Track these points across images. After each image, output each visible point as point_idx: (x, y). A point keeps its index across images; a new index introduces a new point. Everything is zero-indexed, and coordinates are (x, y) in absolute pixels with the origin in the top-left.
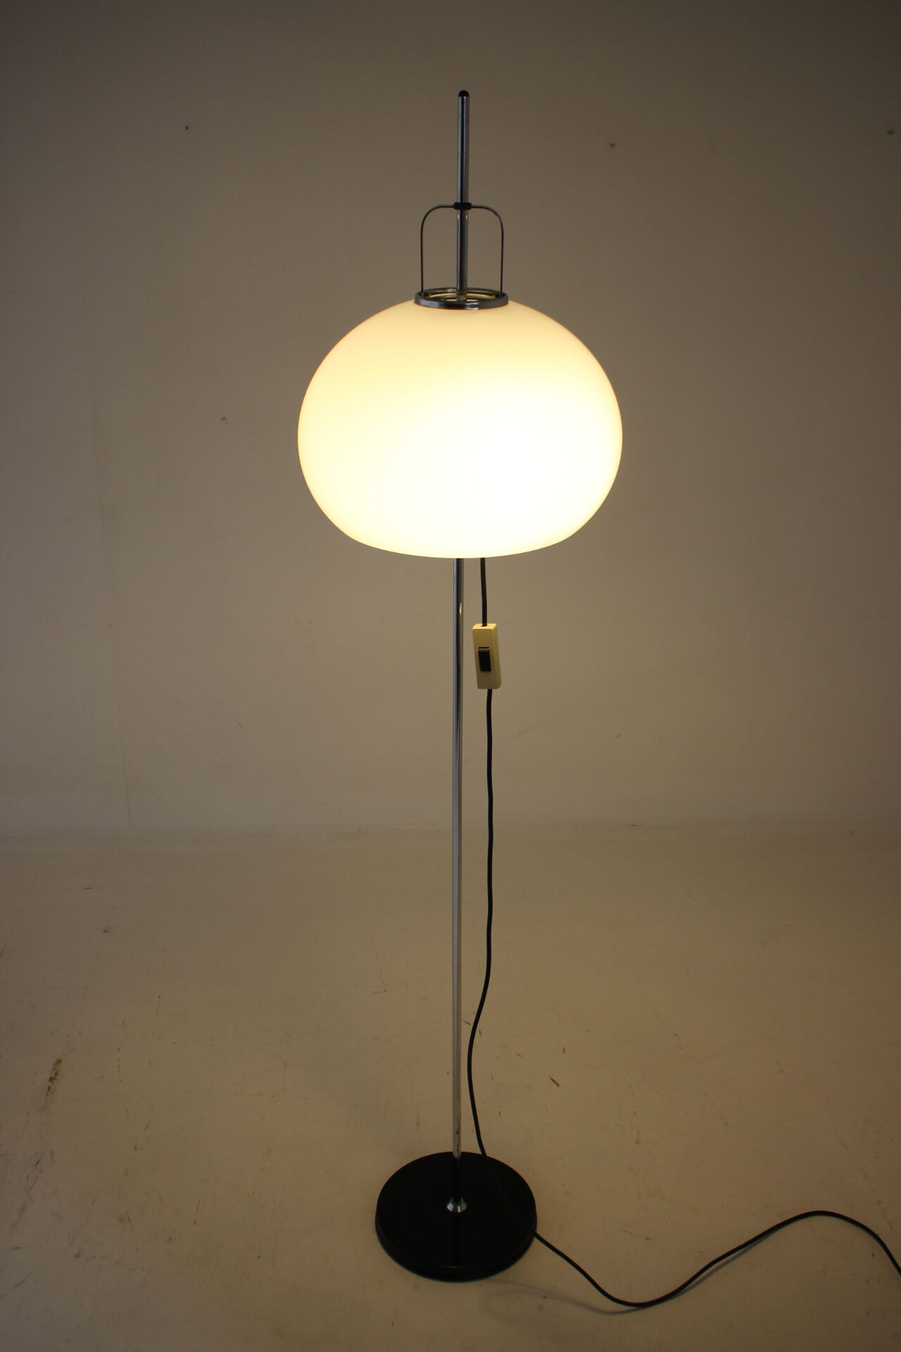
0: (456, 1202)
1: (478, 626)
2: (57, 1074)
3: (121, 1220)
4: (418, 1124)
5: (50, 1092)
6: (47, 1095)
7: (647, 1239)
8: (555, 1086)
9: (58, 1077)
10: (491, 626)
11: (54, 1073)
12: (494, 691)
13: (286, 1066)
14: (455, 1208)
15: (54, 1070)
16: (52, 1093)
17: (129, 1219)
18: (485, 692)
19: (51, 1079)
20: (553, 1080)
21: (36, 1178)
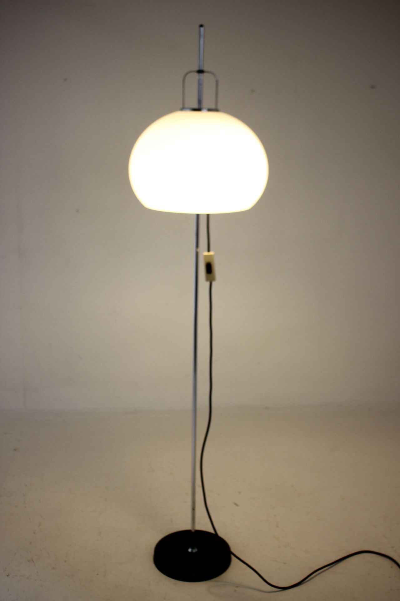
0: (193, 548)
1: (206, 253)
3: (29, 561)
8: (236, 506)
10: (211, 253)
12: (213, 282)
14: (192, 551)
17: (33, 561)
18: (209, 283)
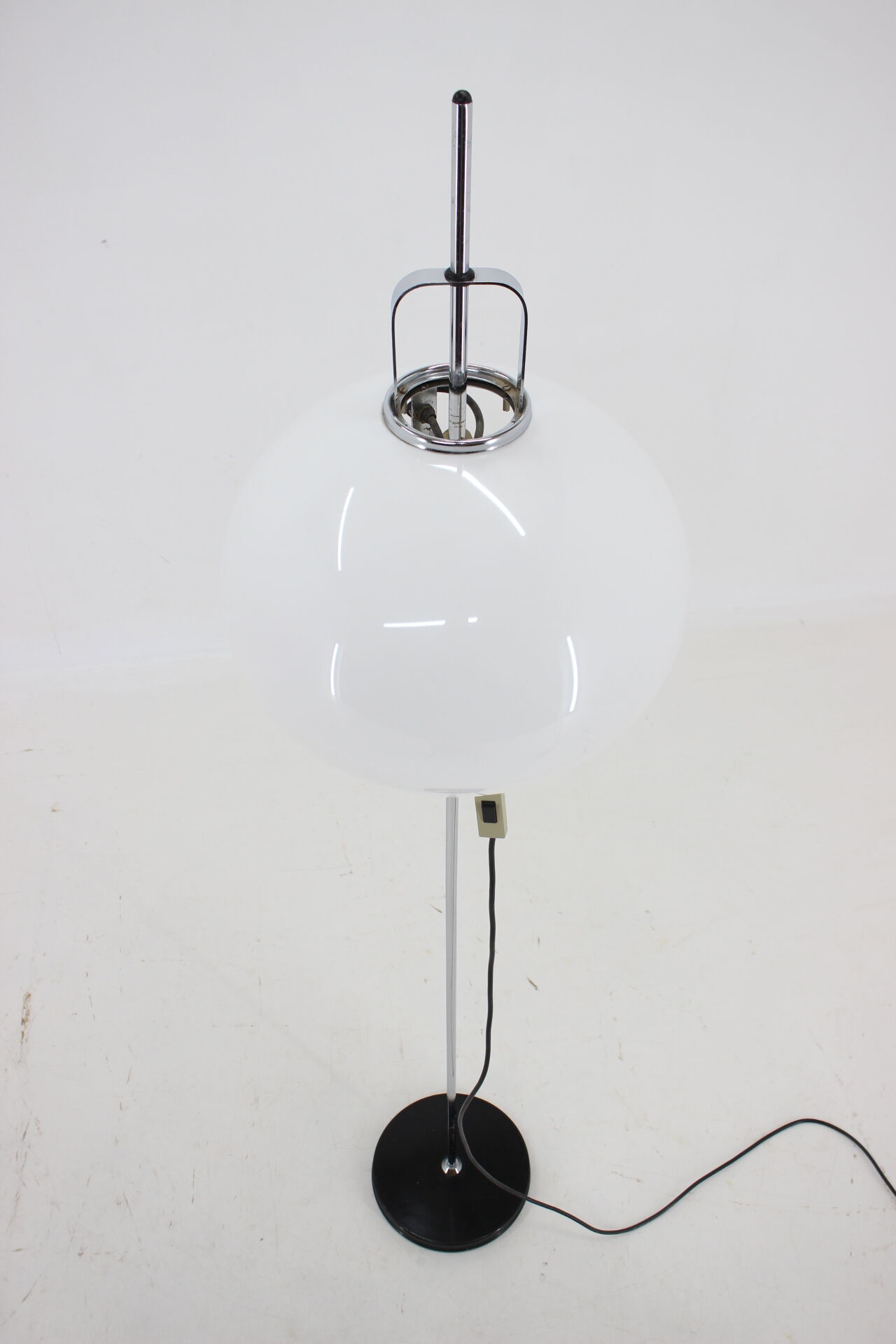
0: (452, 1162)
2: (28, 1014)
3: (119, 1204)
4: (401, 1051)
5: (24, 1040)
6: (22, 1043)
7: (638, 1181)
8: (533, 988)
9: (30, 1017)
11: (25, 1013)
12: (498, 841)
13: (260, 984)
15: (24, 1008)
16: (27, 1039)
17: (127, 1201)
18: (487, 840)
19: (23, 1021)
20: (531, 983)
21: (26, 1156)
